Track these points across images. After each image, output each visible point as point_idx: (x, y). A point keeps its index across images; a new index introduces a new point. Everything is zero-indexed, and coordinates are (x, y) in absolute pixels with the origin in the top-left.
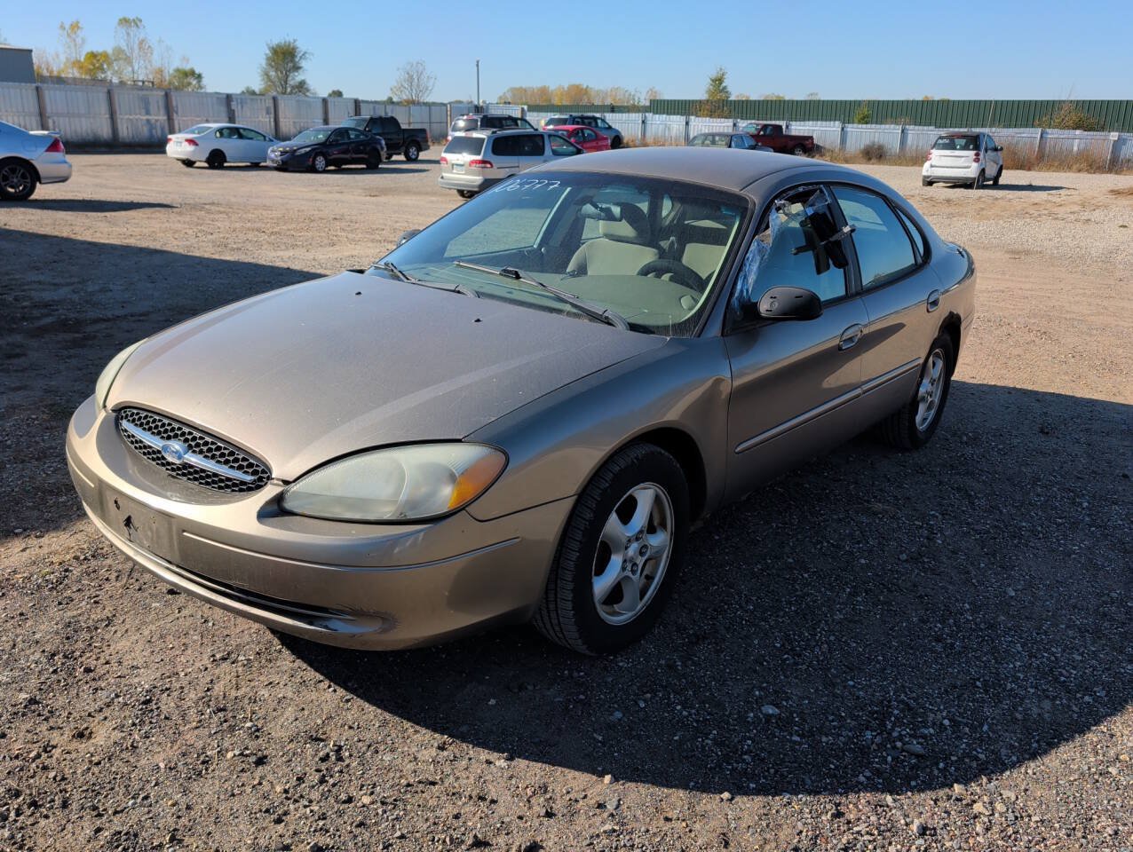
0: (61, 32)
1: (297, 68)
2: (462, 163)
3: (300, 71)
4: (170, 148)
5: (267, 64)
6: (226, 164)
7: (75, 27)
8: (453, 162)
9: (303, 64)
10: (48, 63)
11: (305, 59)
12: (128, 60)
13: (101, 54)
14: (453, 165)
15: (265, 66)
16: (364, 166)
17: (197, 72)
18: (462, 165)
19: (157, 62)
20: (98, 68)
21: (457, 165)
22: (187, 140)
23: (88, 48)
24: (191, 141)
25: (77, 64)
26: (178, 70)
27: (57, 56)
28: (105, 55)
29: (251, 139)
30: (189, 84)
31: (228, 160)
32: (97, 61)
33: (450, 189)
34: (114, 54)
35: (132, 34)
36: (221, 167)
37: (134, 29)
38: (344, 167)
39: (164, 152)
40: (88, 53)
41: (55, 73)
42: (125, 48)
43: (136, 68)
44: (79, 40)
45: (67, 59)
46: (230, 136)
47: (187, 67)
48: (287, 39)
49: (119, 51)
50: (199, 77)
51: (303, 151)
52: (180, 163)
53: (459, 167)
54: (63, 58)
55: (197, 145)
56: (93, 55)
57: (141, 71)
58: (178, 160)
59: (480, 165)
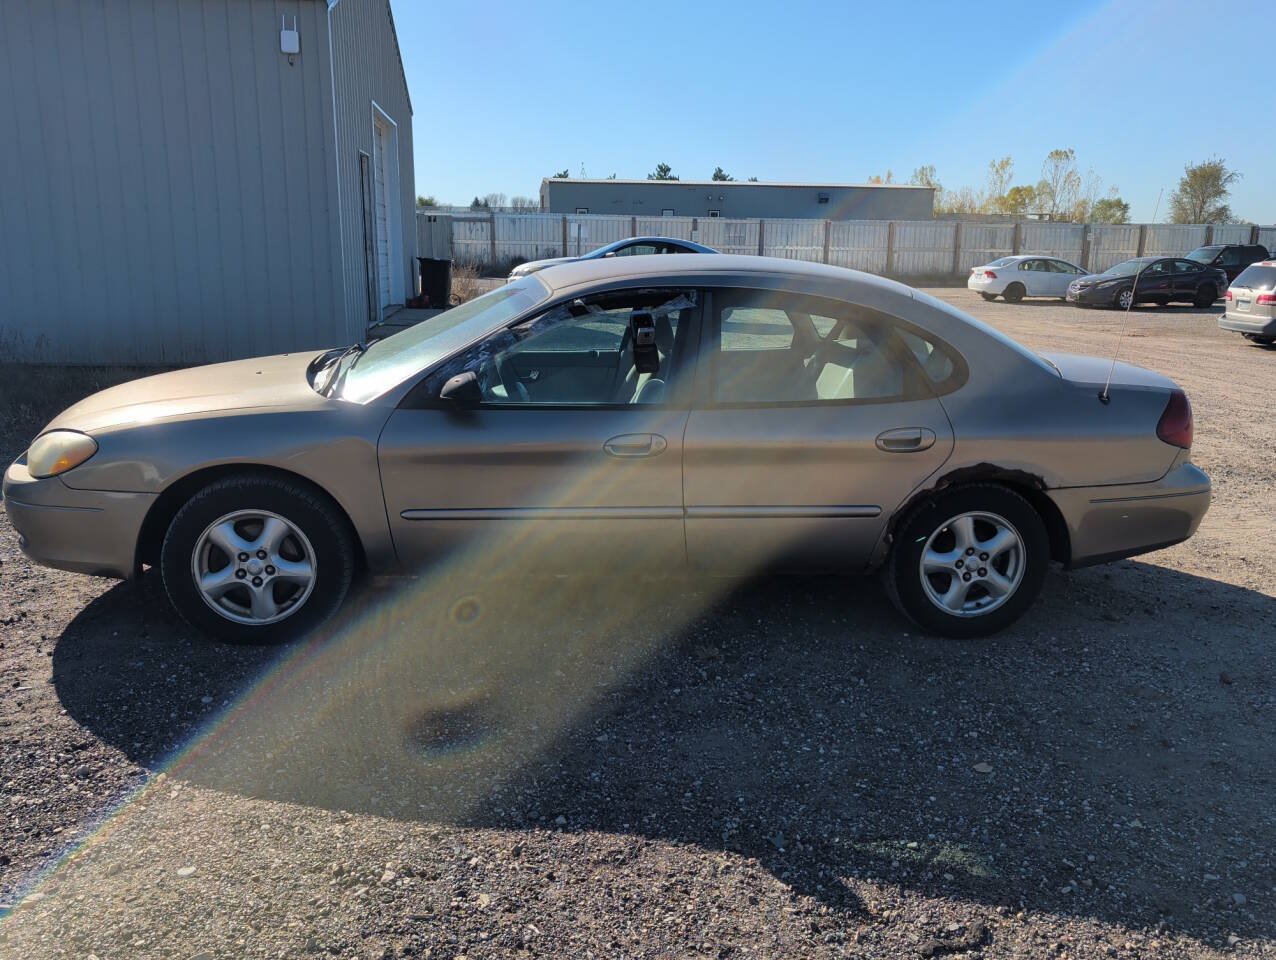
0: (990, 169)
1: (1220, 192)
2: (1248, 299)
3: (1223, 195)
4: (972, 281)
5: (1183, 190)
6: (1024, 299)
7: (1005, 164)
8: (1238, 298)
9: (1228, 187)
10: (972, 202)
11: (1231, 181)
12: (1052, 194)
13: (1025, 189)
14: (1238, 301)
15: (1178, 192)
16: (1191, 304)
17: (1124, 203)
18: (1249, 302)
19: (1082, 193)
20: (1020, 204)
21: (1243, 301)
22: (987, 273)
23: (1013, 185)
24: (990, 274)
25: (1002, 201)
26: (1102, 202)
27: (982, 193)
28: (1029, 190)
29: (1065, 272)
30: (1113, 216)
31: (1027, 293)
32: (1021, 195)
33: (1233, 331)
34: (1038, 188)
35: (1061, 166)
36: (1019, 301)
37: (1066, 161)
38: (1170, 304)
39: (965, 285)
40: (1014, 189)
41: (976, 211)
42: (1050, 182)
43: (1057, 202)
44: (1006, 177)
45: (991, 196)
46: (1038, 268)
47: (1113, 198)
48: (1212, 159)
49: (1044, 185)
50: (1125, 208)
51: (1107, 285)
52: (980, 296)
53: (1244, 305)
54: (986, 195)
55: (995, 277)
56: (1018, 191)
57: (1064, 203)
58: (979, 293)
59: (1271, 302)
